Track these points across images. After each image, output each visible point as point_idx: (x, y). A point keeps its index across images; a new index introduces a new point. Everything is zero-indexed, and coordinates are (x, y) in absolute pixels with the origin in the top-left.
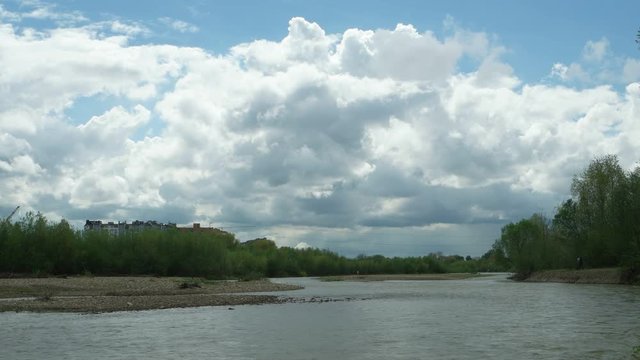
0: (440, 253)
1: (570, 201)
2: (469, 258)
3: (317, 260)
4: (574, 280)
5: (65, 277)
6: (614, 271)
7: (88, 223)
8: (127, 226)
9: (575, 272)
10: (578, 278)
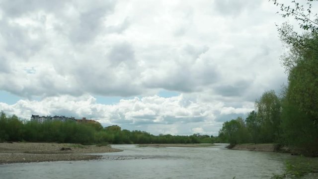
0: (198, 134)
1: (253, 112)
2: (212, 136)
3: (139, 136)
4: (253, 150)
5: (12, 143)
6: (271, 145)
7: (33, 116)
8: (51, 118)
9: (254, 146)
10: (255, 148)
